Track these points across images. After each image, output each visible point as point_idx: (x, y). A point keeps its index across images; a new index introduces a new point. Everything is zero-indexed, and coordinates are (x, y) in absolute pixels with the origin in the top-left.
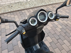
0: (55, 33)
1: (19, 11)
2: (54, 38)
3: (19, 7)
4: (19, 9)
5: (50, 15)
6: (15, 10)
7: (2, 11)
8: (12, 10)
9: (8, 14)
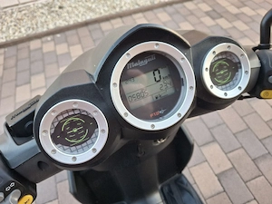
0: (244, 127)
1: (91, 27)
2: (241, 151)
3: (90, 9)
4: (90, 16)
5: (221, 67)
6: (72, 23)
7: (23, 29)
8: (61, 23)
9: (44, 39)
